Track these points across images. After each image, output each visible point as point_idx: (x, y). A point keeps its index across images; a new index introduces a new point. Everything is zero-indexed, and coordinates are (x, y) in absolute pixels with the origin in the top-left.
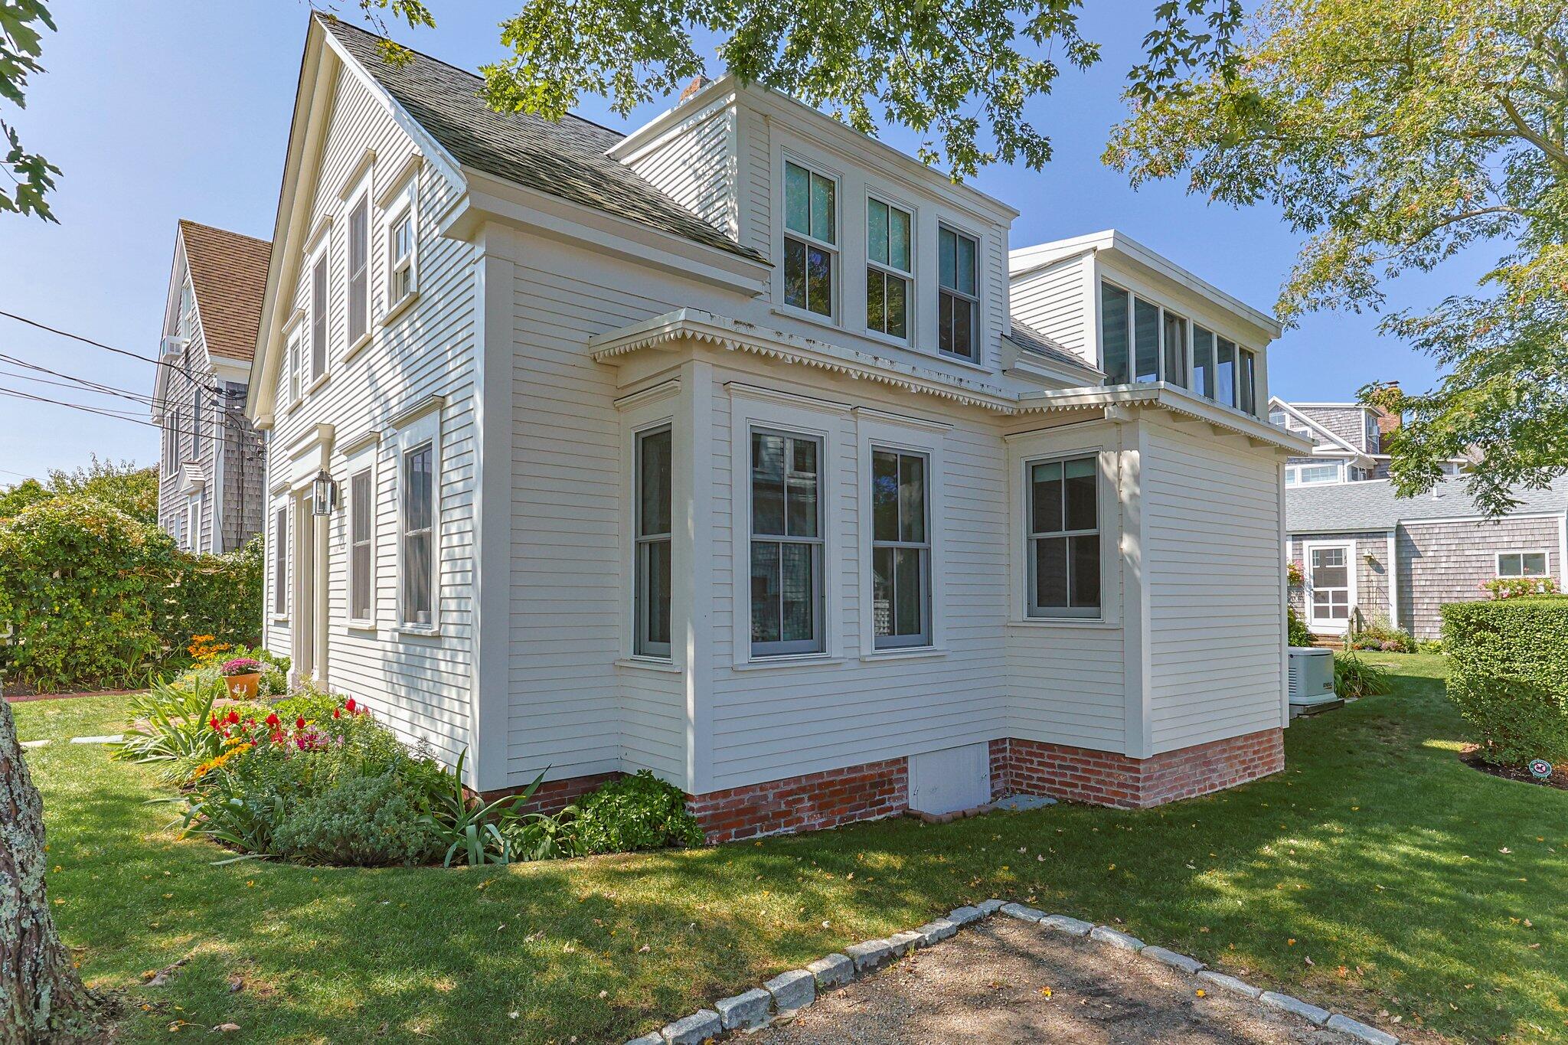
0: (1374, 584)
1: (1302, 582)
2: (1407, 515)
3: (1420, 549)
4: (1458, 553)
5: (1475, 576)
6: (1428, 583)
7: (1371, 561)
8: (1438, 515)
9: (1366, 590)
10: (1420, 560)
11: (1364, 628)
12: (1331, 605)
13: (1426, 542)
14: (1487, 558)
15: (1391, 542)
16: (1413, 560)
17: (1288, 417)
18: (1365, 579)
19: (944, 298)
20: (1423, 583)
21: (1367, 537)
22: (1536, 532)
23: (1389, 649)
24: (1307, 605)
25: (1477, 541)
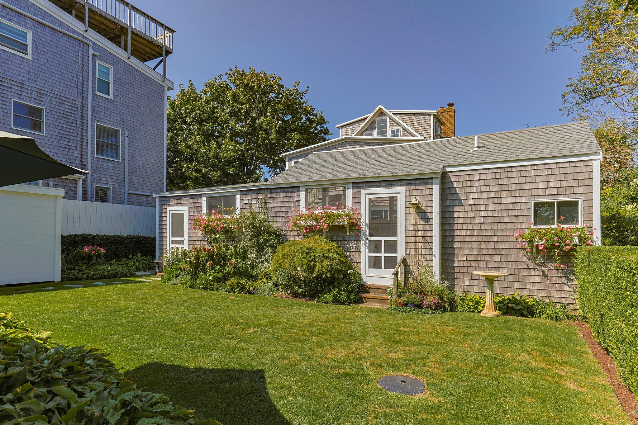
0: (421, 234)
1: (359, 230)
2: (452, 162)
3: (462, 196)
4: (496, 201)
5: (511, 226)
6: (468, 233)
7: (418, 208)
8: (479, 161)
9: (413, 240)
10: (462, 209)
11: (411, 281)
12: (383, 255)
13: (467, 190)
14: (523, 206)
15: (436, 188)
16: (456, 209)
17: (388, 120)
18: (412, 228)
20: (464, 233)
21: (415, 184)
22: (571, 177)
23: (429, 306)
24: (363, 255)
25: (514, 187)
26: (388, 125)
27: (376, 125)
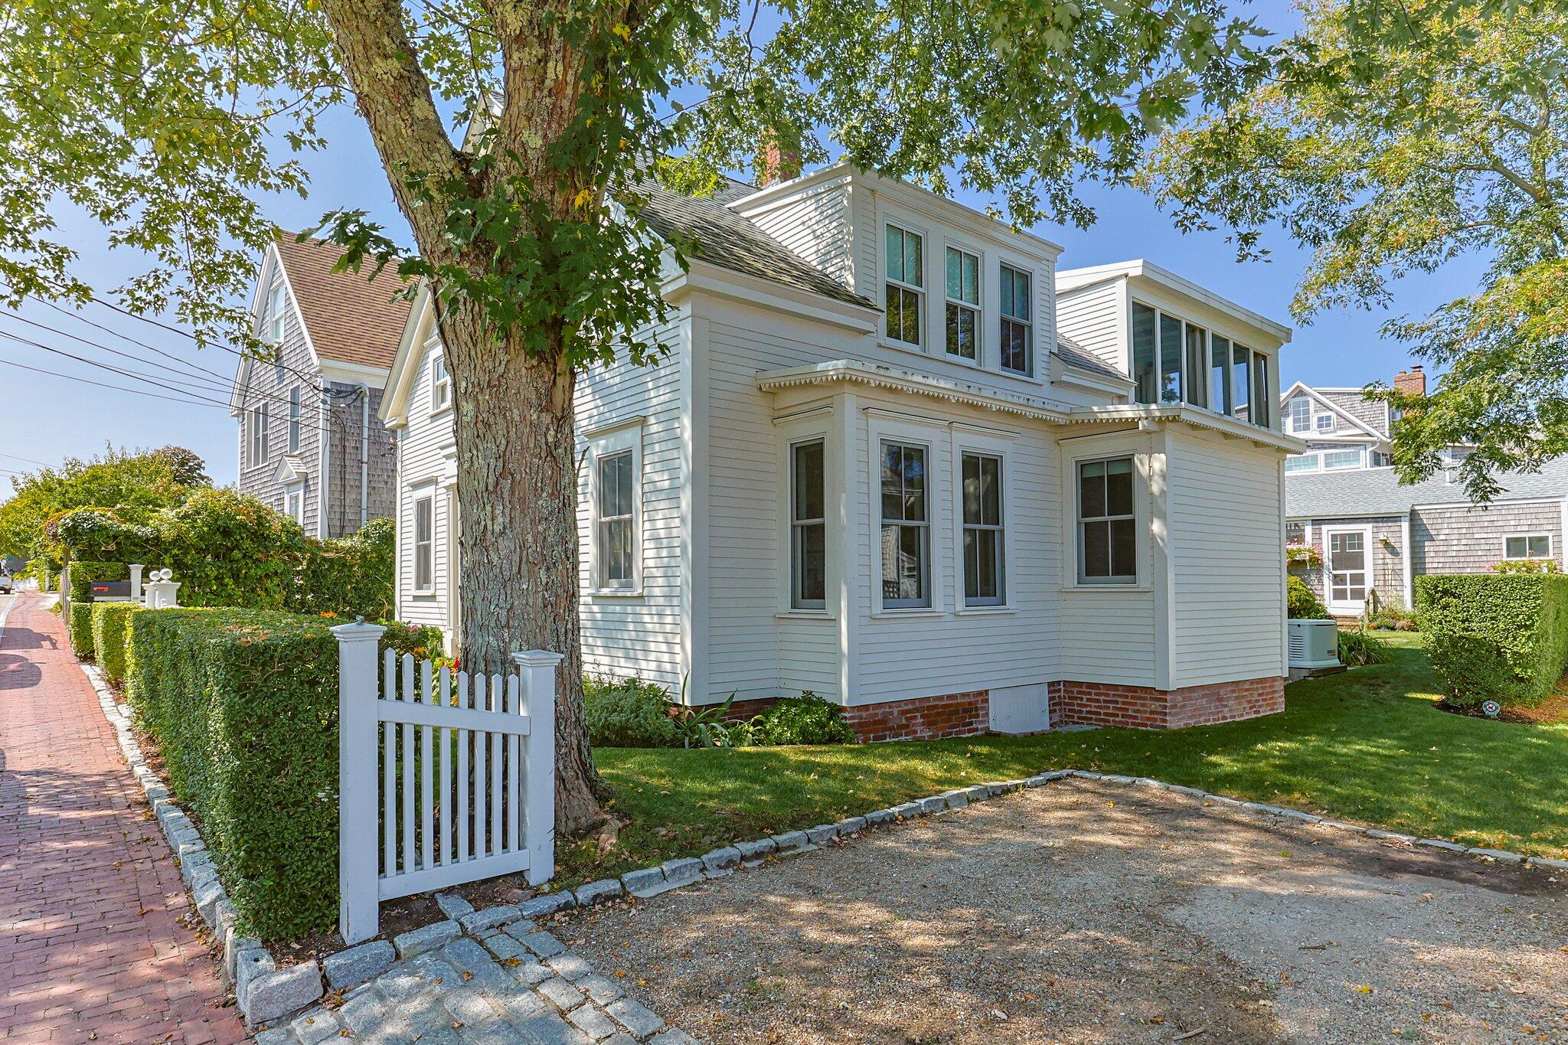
0: (1390, 567)
1: (1321, 564)
2: (1421, 501)
3: (1432, 532)
4: (1468, 536)
5: (1484, 558)
6: (1440, 565)
7: (1386, 544)
8: (1450, 500)
9: (1382, 572)
10: (1432, 543)
11: (1380, 609)
12: (1348, 587)
13: (1438, 527)
14: (1495, 541)
15: (1405, 526)
16: (1427, 543)
17: (1312, 402)
18: (1380, 562)
19: (1004, 323)
20: (1435, 565)
21: (1383, 522)
22: (1540, 516)
23: (1403, 628)
24: (1326, 587)
25: (1486, 524)
26: (1312, 409)
27: (1291, 410)
